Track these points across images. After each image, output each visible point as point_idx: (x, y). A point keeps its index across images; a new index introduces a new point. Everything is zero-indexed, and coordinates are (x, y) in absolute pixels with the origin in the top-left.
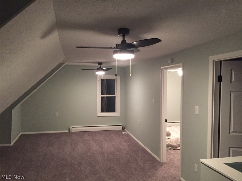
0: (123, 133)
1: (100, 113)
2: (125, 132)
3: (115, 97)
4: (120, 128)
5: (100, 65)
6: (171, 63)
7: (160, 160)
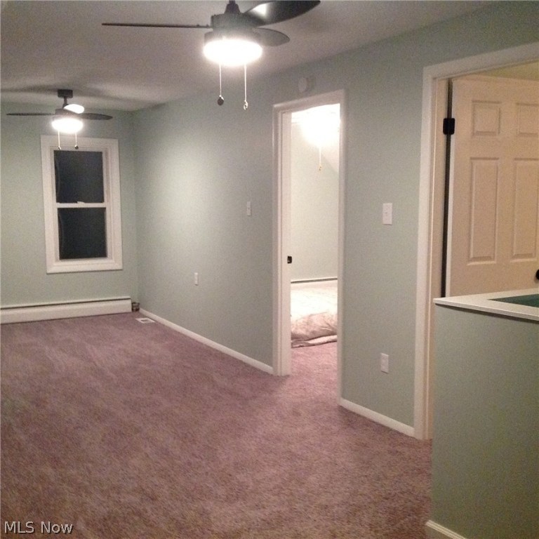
0: (140, 320)
1: (57, 261)
2: (144, 316)
3: (104, 209)
4: (126, 306)
5: (65, 98)
6: (306, 91)
7: (275, 370)
